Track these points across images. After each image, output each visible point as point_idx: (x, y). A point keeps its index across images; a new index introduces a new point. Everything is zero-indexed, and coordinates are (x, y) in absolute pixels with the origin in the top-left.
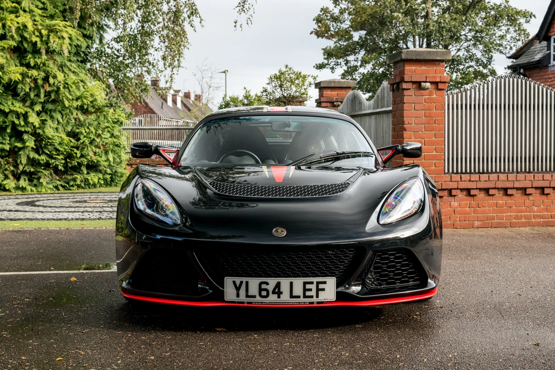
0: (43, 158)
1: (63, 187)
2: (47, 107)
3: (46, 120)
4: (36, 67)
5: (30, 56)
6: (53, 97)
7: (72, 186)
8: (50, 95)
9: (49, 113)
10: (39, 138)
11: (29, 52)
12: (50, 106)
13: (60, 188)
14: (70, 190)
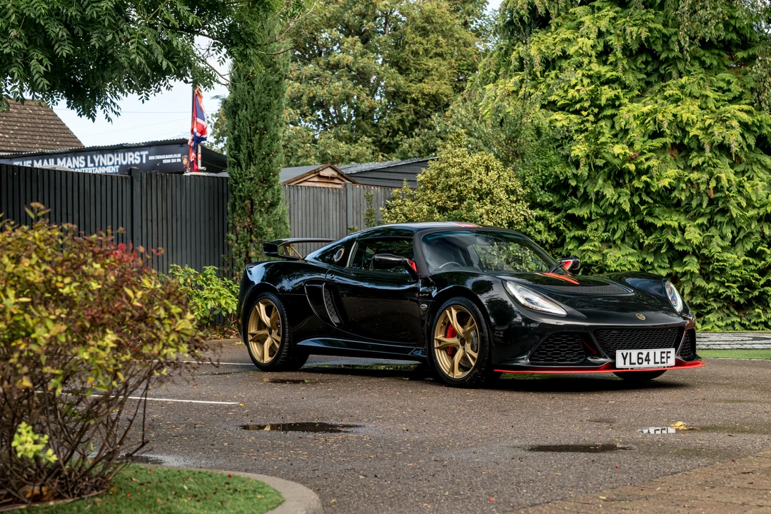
0: (711, 287)
1: (743, 325)
2: (715, 220)
3: (713, 236)
4: (698, 168)
5: (694, 154)
6: (721, 205)
7: (755, 324)
8: (718, 204)
9: (718, 228)
10: (705, 260)
11: (693, 149)
12: (718, 218)
13: (737, 326)
14: (752, 329)
